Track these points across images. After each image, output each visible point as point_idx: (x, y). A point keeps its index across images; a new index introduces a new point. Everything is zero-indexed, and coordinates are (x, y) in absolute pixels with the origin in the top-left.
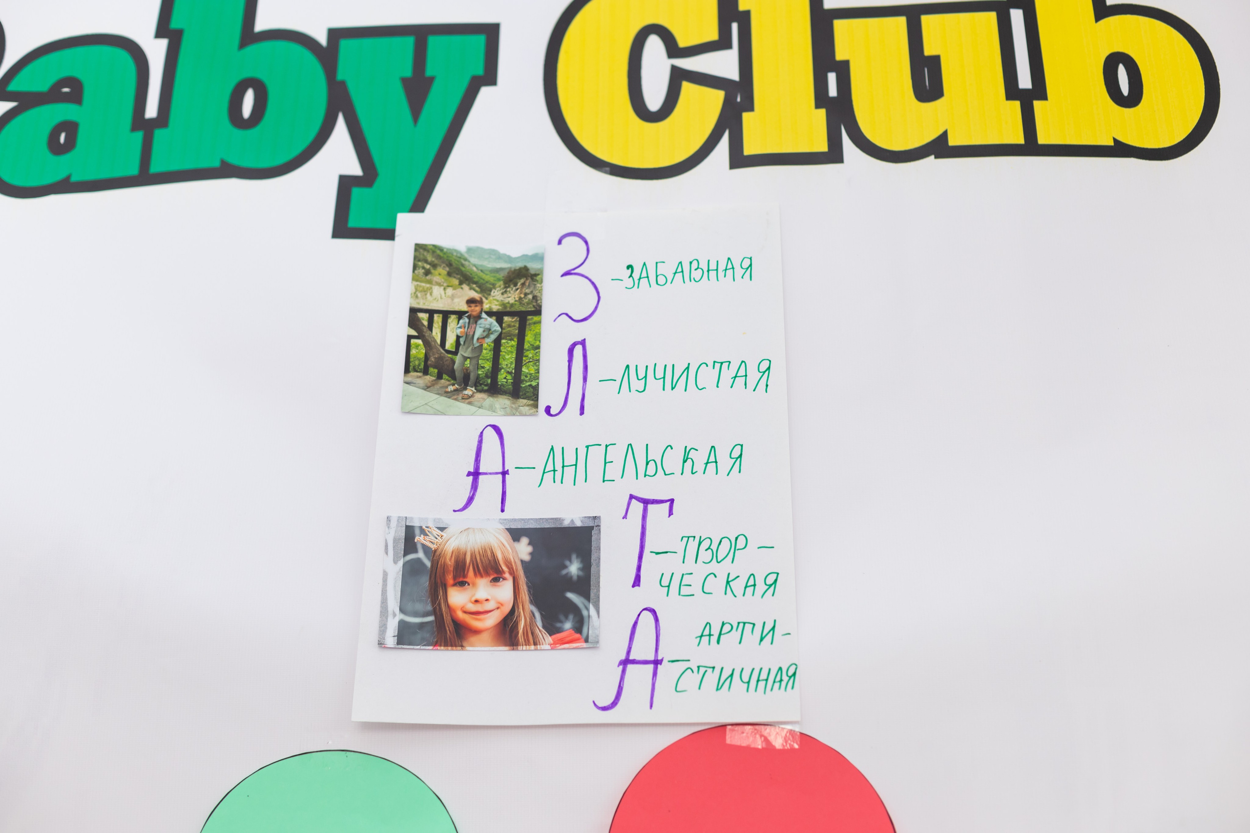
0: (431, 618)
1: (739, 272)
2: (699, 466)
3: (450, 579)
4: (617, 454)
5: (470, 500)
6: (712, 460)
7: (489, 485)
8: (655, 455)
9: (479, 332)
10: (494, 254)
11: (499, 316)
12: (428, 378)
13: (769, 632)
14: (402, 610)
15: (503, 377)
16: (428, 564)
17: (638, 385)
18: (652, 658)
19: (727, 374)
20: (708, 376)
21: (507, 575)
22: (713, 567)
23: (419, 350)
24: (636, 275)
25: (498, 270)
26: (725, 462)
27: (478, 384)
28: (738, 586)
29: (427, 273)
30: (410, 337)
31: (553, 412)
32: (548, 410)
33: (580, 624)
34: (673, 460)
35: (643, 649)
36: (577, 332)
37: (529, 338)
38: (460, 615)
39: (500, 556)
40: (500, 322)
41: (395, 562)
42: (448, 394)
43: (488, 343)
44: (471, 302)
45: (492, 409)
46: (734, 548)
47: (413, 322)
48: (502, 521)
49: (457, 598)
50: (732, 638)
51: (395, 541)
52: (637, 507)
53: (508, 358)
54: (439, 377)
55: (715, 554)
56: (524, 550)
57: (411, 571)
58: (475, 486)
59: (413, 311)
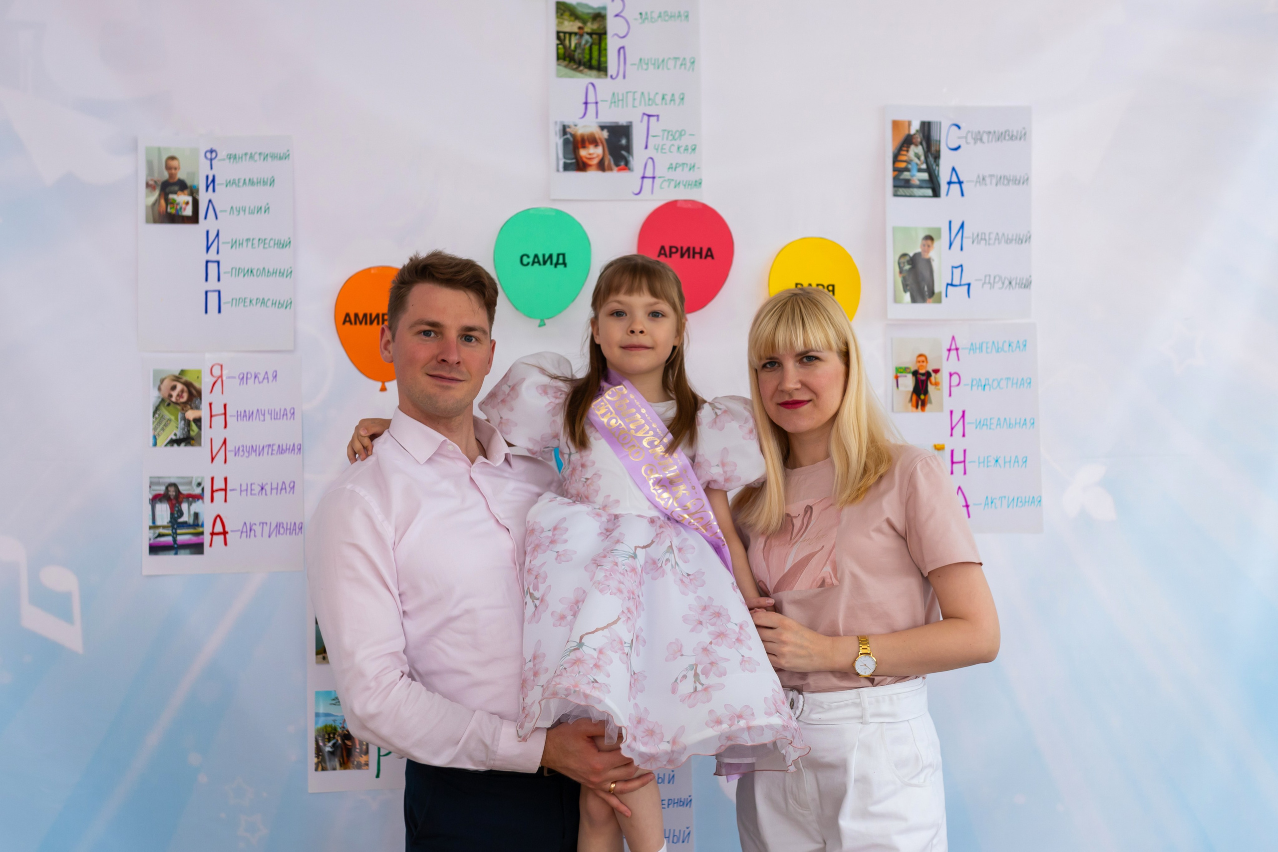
0: (574, 161)
1: (683, 18)
2: (668, 102)
3: (580, 145)
4: (638, 96)
5: (585, 114)
6: (673, 100)
7: (591, 107)
8: (652, 97)
9: (583, 42)
10: (587, 6)
11: (591, 34)
12: (566, 63)
13: (692, 167)
14: (565, 157)
15: (594, 62)
16: (571, 139)
17: (645, 67)
18: (651, 175)
19: (679, 63)
20: (671, 63)
21: (600, 144)
22: (673, 142)
23: (561, 51)
24: (643, 17)
25: (588, 14)
26: (677, 100)
27: (584, 65)
28: (682, 149)
29: (562, 15)
30: (558, 45)
31: (614, 77)
32: (611, 77)
33: (627, 163)
34: (658, 99)
35: (649, 173)
36: (621, 43)
37: (603, 45)
38: (585, 160)
39: (597, 136)
40: (591, 37)
41: (560, 138)
42: (575, 70)
43: (587, 46)
44: (580, 28)
45: (590, 76)
46: (681, 135)
47: (558, 38)
48: (598, 123)
49: (583, 153)
50: (679, 169)
51: (560, 130)
52: (646, 118)
53: (595, 54)
54: (570, 61)
55: (674, 137)
56: (605, 134)
57: (566, 142)
58: (586, 108)
59: (558, 33)
